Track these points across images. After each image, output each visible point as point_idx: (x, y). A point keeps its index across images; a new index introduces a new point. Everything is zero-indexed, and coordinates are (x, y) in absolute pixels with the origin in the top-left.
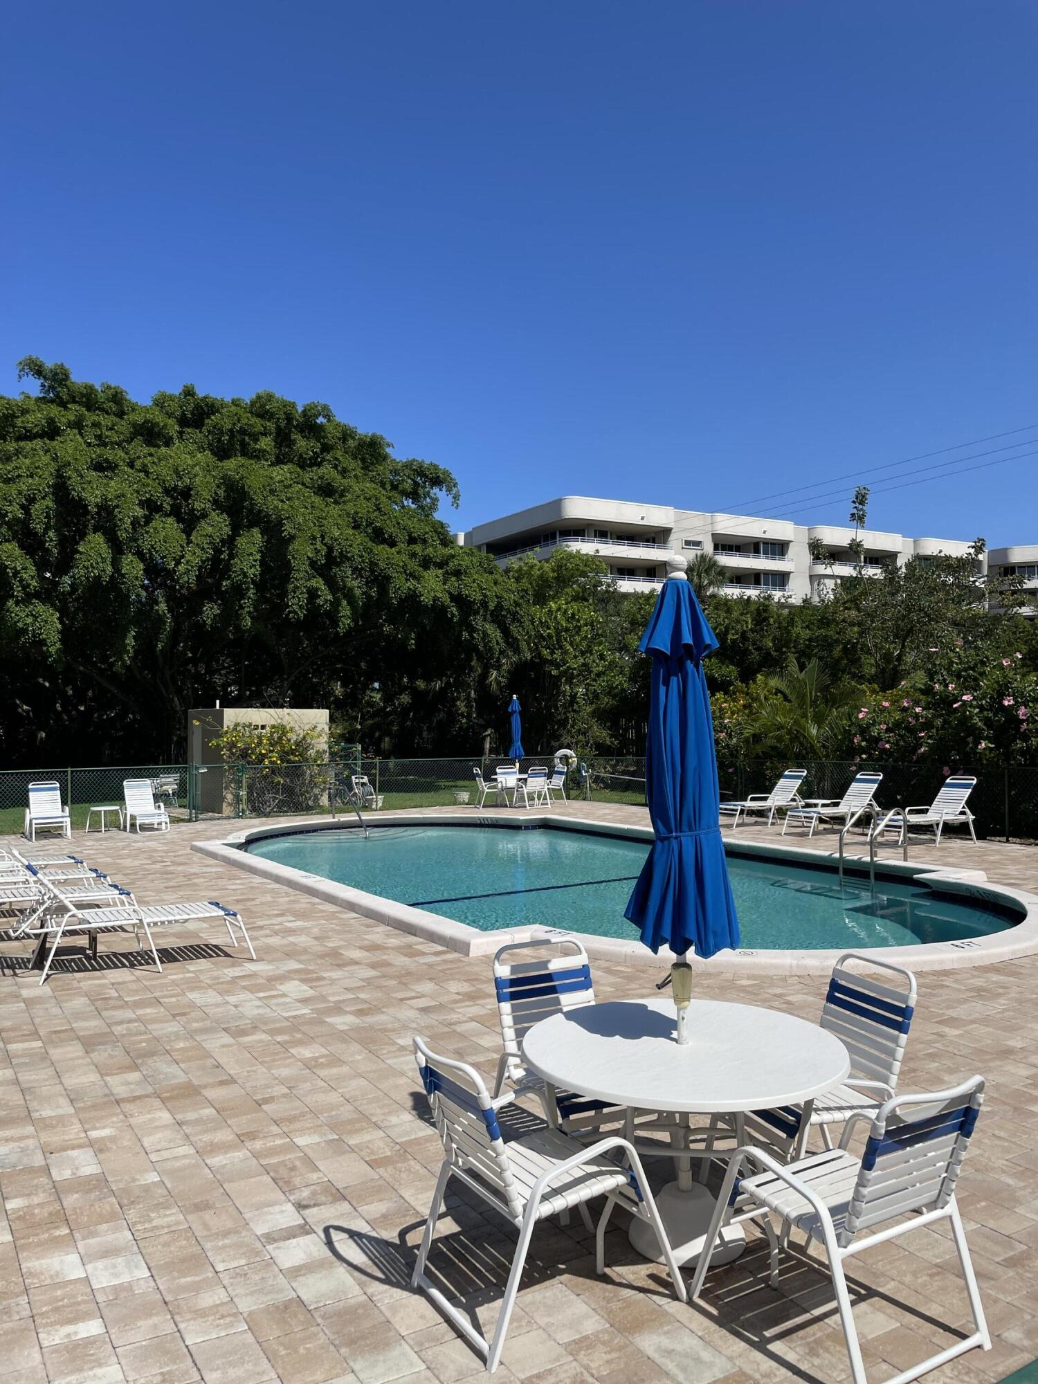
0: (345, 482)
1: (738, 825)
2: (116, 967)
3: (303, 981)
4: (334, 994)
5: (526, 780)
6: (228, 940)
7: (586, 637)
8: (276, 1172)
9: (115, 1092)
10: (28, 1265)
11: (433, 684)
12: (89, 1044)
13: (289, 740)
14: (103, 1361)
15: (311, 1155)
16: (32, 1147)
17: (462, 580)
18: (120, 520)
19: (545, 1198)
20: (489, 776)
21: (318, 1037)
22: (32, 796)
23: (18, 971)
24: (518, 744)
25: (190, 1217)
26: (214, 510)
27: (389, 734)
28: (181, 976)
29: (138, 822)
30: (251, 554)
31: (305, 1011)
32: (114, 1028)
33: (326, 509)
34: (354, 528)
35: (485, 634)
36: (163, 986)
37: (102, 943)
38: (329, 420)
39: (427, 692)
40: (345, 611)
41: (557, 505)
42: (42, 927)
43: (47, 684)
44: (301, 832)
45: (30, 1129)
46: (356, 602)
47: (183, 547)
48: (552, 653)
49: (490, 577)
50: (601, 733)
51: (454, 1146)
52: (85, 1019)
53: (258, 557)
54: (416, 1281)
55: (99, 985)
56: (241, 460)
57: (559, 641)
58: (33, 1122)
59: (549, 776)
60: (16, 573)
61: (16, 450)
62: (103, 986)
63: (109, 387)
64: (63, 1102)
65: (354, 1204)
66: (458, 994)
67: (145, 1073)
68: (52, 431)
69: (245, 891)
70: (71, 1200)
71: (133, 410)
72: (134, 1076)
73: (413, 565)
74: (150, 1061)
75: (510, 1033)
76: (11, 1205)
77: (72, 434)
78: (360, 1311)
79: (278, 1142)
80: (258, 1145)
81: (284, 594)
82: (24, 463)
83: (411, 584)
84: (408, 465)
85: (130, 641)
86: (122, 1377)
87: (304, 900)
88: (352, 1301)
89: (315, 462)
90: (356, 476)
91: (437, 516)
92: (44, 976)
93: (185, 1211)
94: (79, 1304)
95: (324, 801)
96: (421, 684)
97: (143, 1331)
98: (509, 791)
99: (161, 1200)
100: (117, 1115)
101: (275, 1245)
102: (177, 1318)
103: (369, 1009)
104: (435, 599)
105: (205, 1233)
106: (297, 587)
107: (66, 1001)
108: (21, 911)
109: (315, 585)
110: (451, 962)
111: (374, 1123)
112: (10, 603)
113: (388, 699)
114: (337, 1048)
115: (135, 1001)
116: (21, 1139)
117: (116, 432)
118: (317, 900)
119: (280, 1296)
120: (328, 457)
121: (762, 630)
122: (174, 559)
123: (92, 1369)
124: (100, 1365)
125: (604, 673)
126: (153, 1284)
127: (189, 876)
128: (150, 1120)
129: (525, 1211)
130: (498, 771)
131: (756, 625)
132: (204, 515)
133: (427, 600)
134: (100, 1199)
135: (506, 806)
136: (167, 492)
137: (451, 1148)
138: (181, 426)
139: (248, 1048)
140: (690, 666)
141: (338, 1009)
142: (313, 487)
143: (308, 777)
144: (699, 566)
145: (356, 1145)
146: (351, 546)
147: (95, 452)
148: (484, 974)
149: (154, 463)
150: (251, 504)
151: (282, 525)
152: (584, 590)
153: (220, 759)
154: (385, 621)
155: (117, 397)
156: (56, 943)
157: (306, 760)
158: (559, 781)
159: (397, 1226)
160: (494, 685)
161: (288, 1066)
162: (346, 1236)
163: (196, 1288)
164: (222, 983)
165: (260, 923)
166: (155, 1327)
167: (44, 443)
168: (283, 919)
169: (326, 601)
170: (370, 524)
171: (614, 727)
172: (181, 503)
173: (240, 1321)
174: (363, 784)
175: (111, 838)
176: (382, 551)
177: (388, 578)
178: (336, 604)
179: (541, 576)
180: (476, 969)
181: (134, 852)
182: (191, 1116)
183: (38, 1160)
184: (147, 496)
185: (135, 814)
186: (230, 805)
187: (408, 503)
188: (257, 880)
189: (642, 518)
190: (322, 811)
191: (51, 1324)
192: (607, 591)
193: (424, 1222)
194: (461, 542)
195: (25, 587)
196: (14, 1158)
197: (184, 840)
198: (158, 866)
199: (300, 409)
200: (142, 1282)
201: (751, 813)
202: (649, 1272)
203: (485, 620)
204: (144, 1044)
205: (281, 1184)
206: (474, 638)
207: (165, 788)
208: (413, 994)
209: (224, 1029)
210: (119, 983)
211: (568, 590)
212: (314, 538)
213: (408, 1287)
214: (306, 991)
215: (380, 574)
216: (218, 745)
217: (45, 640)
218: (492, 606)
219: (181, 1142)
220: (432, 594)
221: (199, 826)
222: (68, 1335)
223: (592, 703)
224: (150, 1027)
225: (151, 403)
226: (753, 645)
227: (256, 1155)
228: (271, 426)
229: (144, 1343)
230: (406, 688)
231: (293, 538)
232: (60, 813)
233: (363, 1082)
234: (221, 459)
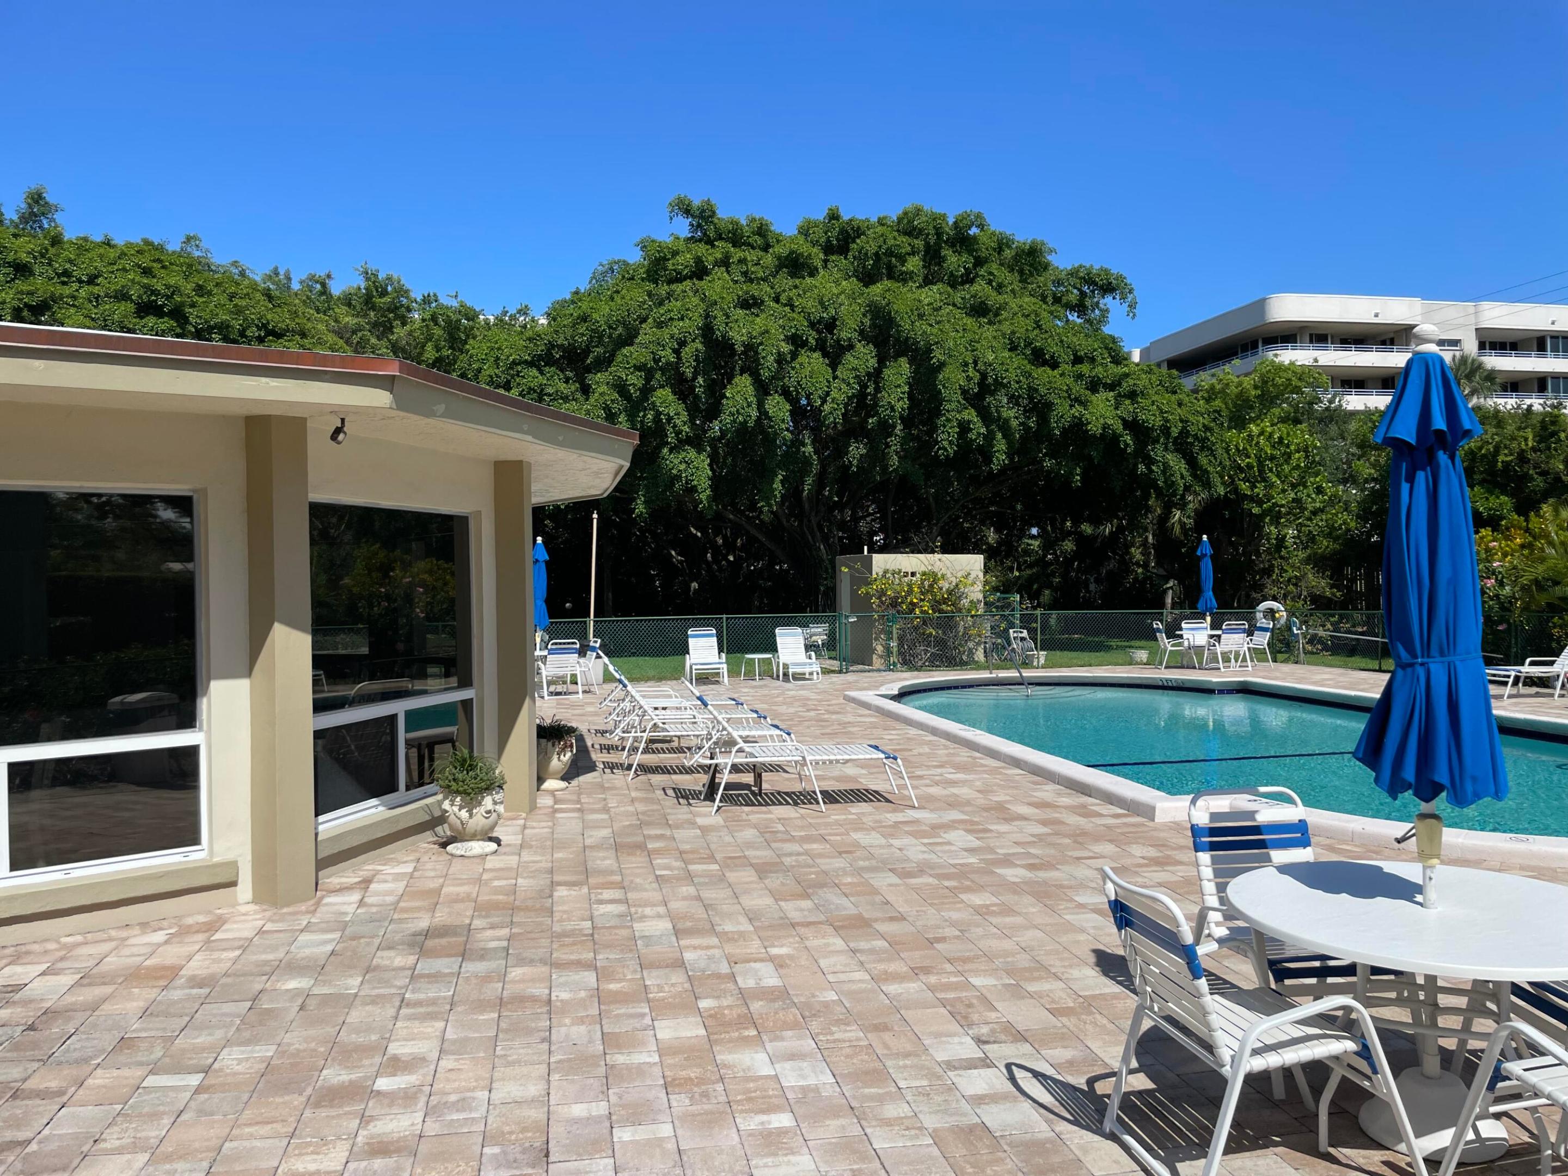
0: (1001, 299)
1: (1510, 697)
2: (781, 804)
3: (968, 831)
4: (1002, 847)
5: (1219, 636)
6: (888, 788)
7: (1298, 466)
8: (952, 1006)
9: (789, 916)
10: (722, 1057)
11: (1102, 528)
12: (763, 870)
13: (941, 589)
14: (795, 1150)
15: (988, 996)
16: (717, 956)
17: (1137, 403)
18: (763, 358)
19: (1256, 1052)
20: (1173, 631)
21: (987, 886)
22: (692, 642)
23: (691, 801)
24: (1209, 594)
25: (869, 1035)
26: (860, 341)
27: (1049, 586)
28: (844, 817)
29: (791, 671)
30: (899, 386)
31: (973, 860)
32: (784, 859)
33: (979, 331)
34: (1010, 350)
35: (1166, 467)
36: (827, 825)
37: (766, 781)
38: (982, 230)
39: (1093, 538)
40: (1000, 445)
41: (1260, 305)
42: (712, 758)
43: (699, 534)
44: (956, 688)
45: (714, 941)
46: (1013, 434)
47: (828, 382)
48: (1253, 487)
49: (1174, 398)
50: (1320, 583)
51: (1149, 989)
52: (757, 849)
53: (906, 389)
54: (1108, 1126)
55: (766, 819)
56: (887, 283)
57: (1261, 471)
58: (717, 935)
59: (1250, 633)
60: (670, 419)
61: (668, 293)
62: (771, 819)
63: (754, 220)
64: (743, 919)
65: (1036, 1046)
66: (1143, 858)
67: (816, 902)
68: (700, 272)
69: (902, 742)
70: (757, 1006)
71: (778, 241)
72: (806, 904)
73: (1079, 389)
74: (820, 892)
75: (1209, 887)
76: (704, 1004)
77: (720, 272)
78: (1047, 1145)
79: (953, 979)
80: (933, 979)
81: (934, 429)
82: (675, 306)
83: (1077, 410)
84: (1073, 273)
85: (777, 485)
86: (814, 1167)
87: (964, 754)
88: (1040, 1136)
89: (968, 279)
90: (1013, 291)
91: (1107, 330)
92: (715, 808)
93: (862, 1028)
94: (770, 1097)
95: (980, 655)
96: (1087, 528)
97: (832, 1129)
98: (1199, 650)
99: (841, 1017)
100: (794, 936)
101: (956, 1072)
102: (863, 1123)
103: (1042, 864)
104: (1105, 427)
105: (885, 1052)
106: (948, 420)
107: (737, 831)
108: (689, 749)
109: (966, 418)
110: (1133, 825)
111: (1054, 974)
112: (665, 450)
113: (1048, 544)
114: (1009, 898)
115: (801, 837)
116: (708, 948)
117: (762, 267)
118: (978, 755)
119: (964, 1119)
120: (982, 272)
121: (1549, 448)
122: (820, 397)
123: (786, 1155)
124: (793, 1153)
125: (1322, 510)
126: (839, 1090)
127: (845, 724)
128: (825, 944)
129: (1233, 1061)
130: (1184, 625)
131: (1539, 442)
132: (851, 347)
133: (1095, 428)
134: (784, 1009)
135: (1194, 668)
136: (812, 325)
137: (1146, 991)
138: (826, 254)
139: (916, 889)
140: (1442, 457)
141: (1007, 861)
142: (965, 307)
143: (961, 629)
144: (1458, 370)
145: (1035, 992)
146: (1007, 370)
147: (742, 289)
148: (1174, 840)
149: (799, 295)
150: (897, 330)
151: (931, 351)
152: (1296, 409)
153: (869, 607)
154: (1045, 455)
155: (762, 230)
156: (725, 778)
157: (960, 610)
158: (1262, 640)
159: (1084, 1073)
160: (1177, 529)
161: (959, 910)
162: (1030, 1075)
163: (881, 1099)
164: (884, 827)
165: (919, 773)
166: (843, 1127)
167: (694, 284)
168: (943, 770)
169: (979, 434)
170: (1028, 344)
171: (1337, 578)
172: (826, 336)
173: (925, 1135)
174: (1022, 639)
175: (765, 686)
176: (1043, 375)
177: (1049, 406)
178: (989, 437)
179: (1240, 395)
180: (1162, 835)
181: (788, 700)
182: (863, 945)
183: (724, 968)
184: (793, 331)
185: (786, 662)
186: (881, 657)
187: (1073, 317)
188: (913, 732)
189: (1376, 315)
190: (978, 667)
191: (746, 1111)
192: (1327, 409)
193: (1113, 1074)
194: (1136, 357)
195: (678, 433)
196: (702, 964)
197: (836, 690)
198: (812, 714)
199: (951, 221)
200: (828, 1086)
201: (1531, 681)
202: (1384, 1159)
203: (1166, 449)
204: (813, 876)
205: (958, 1018)
206: (1151, 471)
207: (814, 638)
208: (1091, 854)
209: (890, 870)
210: (784, 819)
211: (1276, 411)
212: (966, 365)
213: (1099, 1132)
214: (972, 841)
215: (1040, 401)
216: (867, 593)
217: (695, 486)
218: (1175, 432)
219: (856, 968)
220: (1102, 421)
221: (850, 677)
222: (762, 1123)
223: (1305, 548)
224: (818, 861)
225: (796, 232)
226: (1535, 468)
227: (932, 988)
228: (919, 243)
229: (833, 1140)
230: (1069, 533)
231: (942, 365)
232: (717, 660)
233: (1040, 934)
234: (866, 286)
